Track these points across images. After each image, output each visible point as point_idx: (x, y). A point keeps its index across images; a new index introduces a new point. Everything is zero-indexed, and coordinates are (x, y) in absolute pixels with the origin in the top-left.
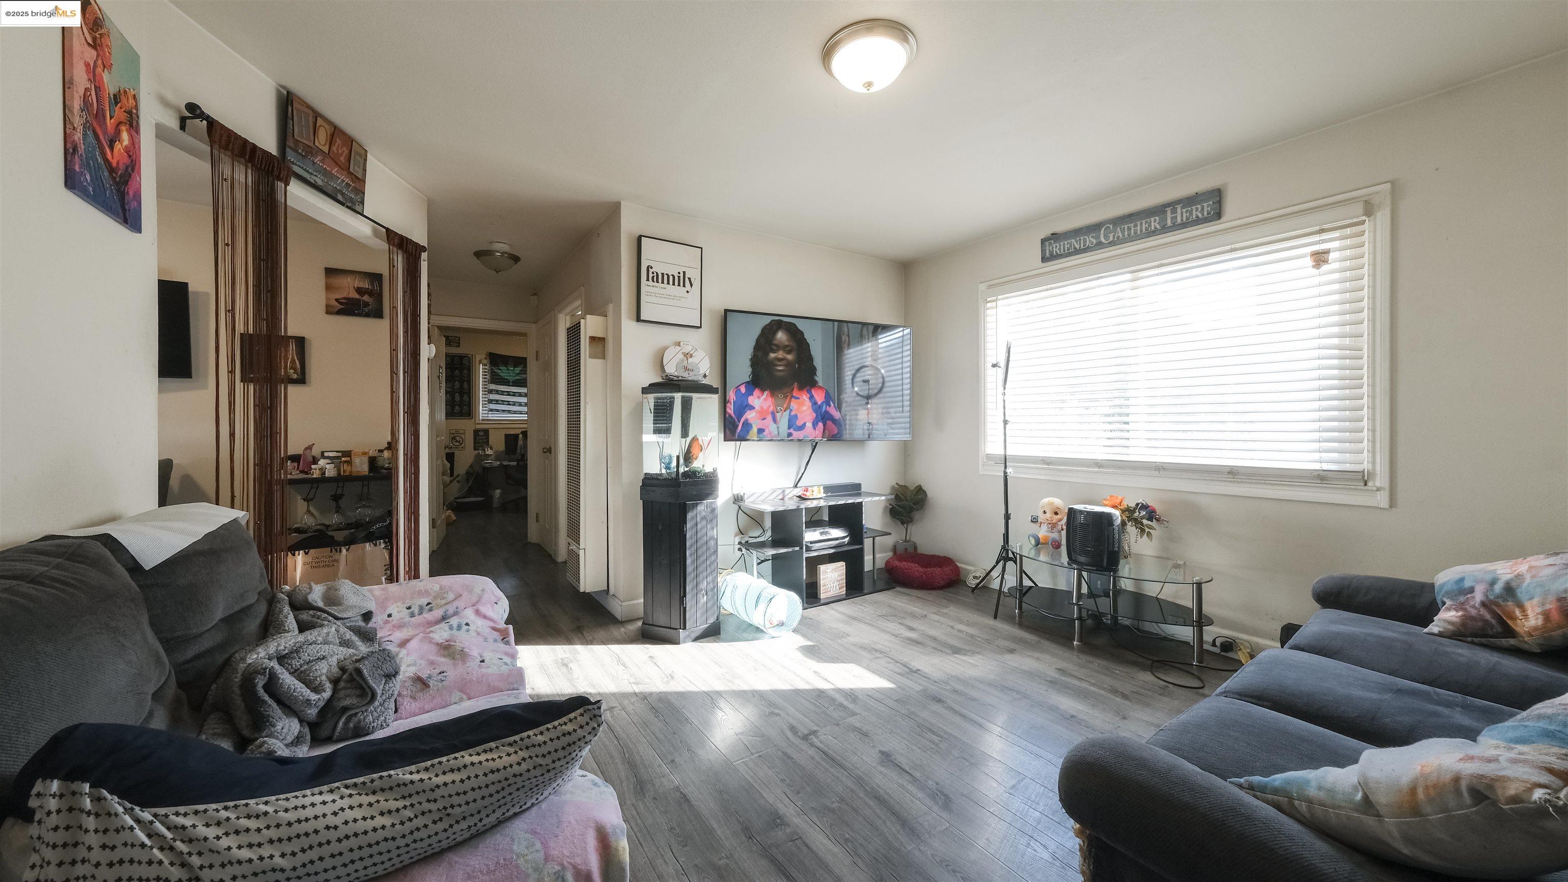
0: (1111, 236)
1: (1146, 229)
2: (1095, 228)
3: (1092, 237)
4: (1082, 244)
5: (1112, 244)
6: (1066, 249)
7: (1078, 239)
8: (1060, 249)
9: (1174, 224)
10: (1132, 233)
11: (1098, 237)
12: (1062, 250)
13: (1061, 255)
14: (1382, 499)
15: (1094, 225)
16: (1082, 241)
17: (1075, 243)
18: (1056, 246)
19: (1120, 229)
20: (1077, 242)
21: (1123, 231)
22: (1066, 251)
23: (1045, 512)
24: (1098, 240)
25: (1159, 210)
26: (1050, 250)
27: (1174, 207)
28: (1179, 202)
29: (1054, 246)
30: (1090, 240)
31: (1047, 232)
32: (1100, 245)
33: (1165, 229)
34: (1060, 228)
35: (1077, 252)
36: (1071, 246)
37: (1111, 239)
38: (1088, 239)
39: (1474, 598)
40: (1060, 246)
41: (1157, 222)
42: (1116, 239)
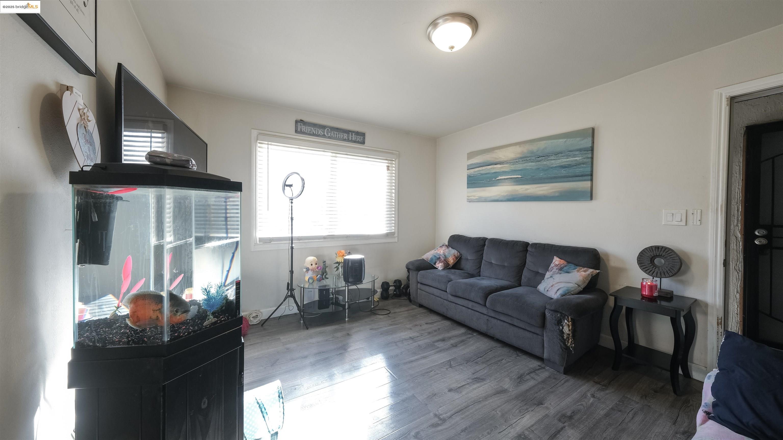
0: (329, 134)
1: (343, 138)
2: (323, 127)
3: (321, 131)
4: (317, 132)
5: (329, 138)
6: (309, 131)
7: (315, 129)
8: (306, 130)
9: (352, 140)
10: (338, 137)
11: (324, 132)
12: (307, 131)
13: (306, 133)
14: (396, 240)
15: (322, 126)
16: (317, 131)
17: (313, 130)
18: (304, 127)
19: (333, 132)
20: (314, 130)
21: (334, 134)
22: (309, 132)
23: (312, 265)
24: (324, 134)
25: (348, 132)
26: (300, 128)
27: (352, 133)
28: (354, 132)
29: (303, 127)
30: (320, 132)
31: (299, 118)
32: (324, 136)
33: (348, 140)
34: (306, 119)
35: (314, 135)
36: (311, 130)
37: (329, 135)
38: (319, 131)
39: (441, 259)
40: (306, 128)
41: (346, 136)
42: (331, 136)
